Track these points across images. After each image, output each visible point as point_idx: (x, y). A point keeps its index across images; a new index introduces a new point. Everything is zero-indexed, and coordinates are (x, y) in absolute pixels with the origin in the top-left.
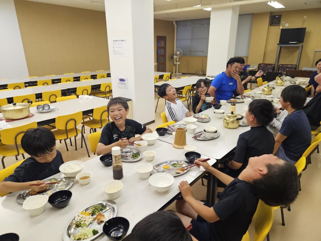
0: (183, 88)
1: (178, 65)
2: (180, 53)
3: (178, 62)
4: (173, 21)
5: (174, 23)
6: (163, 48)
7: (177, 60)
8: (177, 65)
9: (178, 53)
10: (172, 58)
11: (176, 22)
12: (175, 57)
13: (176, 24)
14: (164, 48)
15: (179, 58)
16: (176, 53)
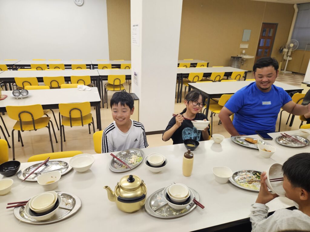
0: (219, 96)
1: (289, 61)
2: (294, 46)
3: (289, 57)
4: (294, 4)
5: (295, 6)
6: (269, 37)
7: (288, 55)
8: (286, 60)
9: (292, 45)
10: (281, 51)
11: (298, 4)
12: (285, 50)
13: (298, 8)
14: (272, 39)
15: (292, 52)
16: (289, 45)
